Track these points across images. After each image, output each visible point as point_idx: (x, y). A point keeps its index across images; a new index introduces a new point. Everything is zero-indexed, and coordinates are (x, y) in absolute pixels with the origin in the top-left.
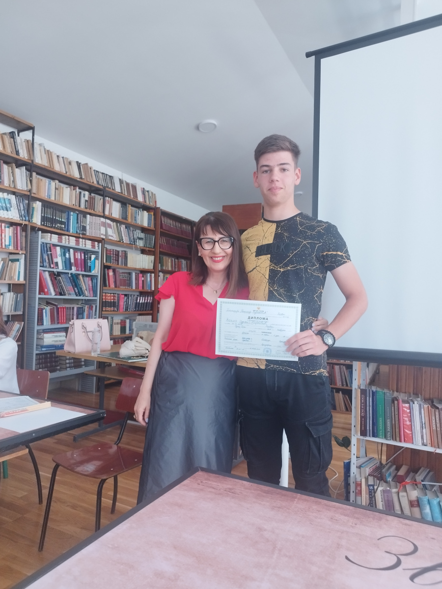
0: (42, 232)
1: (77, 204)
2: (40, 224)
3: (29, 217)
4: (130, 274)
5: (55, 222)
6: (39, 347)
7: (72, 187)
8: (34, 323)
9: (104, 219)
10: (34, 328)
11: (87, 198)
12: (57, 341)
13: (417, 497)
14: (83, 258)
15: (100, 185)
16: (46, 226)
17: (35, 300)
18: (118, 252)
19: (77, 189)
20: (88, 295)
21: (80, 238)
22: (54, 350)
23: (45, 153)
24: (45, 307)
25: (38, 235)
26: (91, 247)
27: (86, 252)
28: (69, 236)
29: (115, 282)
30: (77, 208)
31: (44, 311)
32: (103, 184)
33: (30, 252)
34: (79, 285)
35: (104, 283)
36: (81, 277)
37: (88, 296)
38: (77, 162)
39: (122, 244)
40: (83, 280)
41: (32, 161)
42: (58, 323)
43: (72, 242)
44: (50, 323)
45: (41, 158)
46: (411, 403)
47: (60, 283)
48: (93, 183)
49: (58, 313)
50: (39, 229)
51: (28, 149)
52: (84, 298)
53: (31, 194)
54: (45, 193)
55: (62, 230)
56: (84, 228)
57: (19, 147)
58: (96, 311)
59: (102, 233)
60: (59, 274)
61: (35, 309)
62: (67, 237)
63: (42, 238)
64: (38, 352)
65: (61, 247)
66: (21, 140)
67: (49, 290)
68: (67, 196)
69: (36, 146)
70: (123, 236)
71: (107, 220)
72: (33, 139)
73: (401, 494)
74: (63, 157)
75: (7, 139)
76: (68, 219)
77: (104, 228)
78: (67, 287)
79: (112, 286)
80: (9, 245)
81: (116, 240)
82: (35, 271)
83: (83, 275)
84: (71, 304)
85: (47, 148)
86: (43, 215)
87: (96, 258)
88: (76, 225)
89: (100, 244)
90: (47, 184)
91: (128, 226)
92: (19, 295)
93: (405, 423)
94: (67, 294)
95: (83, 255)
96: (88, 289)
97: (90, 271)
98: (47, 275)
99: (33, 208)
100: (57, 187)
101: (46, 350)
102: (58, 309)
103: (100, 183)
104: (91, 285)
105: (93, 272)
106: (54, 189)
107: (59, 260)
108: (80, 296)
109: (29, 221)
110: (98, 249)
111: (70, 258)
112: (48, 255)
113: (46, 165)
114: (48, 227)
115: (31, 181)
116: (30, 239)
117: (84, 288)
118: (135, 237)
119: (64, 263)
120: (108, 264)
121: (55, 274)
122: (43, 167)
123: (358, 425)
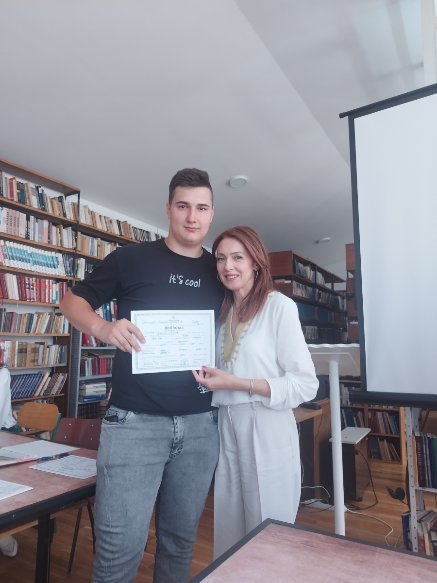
3: (74, 273)
7: (113, 243)
8: (77, 374)
10: (77, 379)
12: (98, 392)
15: (138, 240)
17: (78, 352)
22: (95, 400)
23: (89, 214)
24: (88, 358)
31: (86, 362)
38: (117, 220)
41: (78, 222)
42: (99, 374)
44: (91, 374)
45: (86, 218)
48: (132, 238)
51: (74, 211)
53: (76, 251)
54: (89, 251)
57: (66, 210)
61: (78, 361)
64: (80, 403)
66: (68, 203)
67: (91, 341)
69: (81, 207)
72: (79, 202)
74: (105, 217)
75: (56, 203)
80: (56, 300)
84: (111, 354)
85: (91, 210)
86: (86, 271)
90: (90, 241)
92: (64, 347)
99: (78, 264)
100: (99, 244)
101: (88, 401)
106: (97, 246)
107: (100, 312)
109: (74, 277)
111: (110, 310)
113: (90, 224)
115: (76, 240)
119: (105, 315)
122: (87, 226)
123: (416, 475)
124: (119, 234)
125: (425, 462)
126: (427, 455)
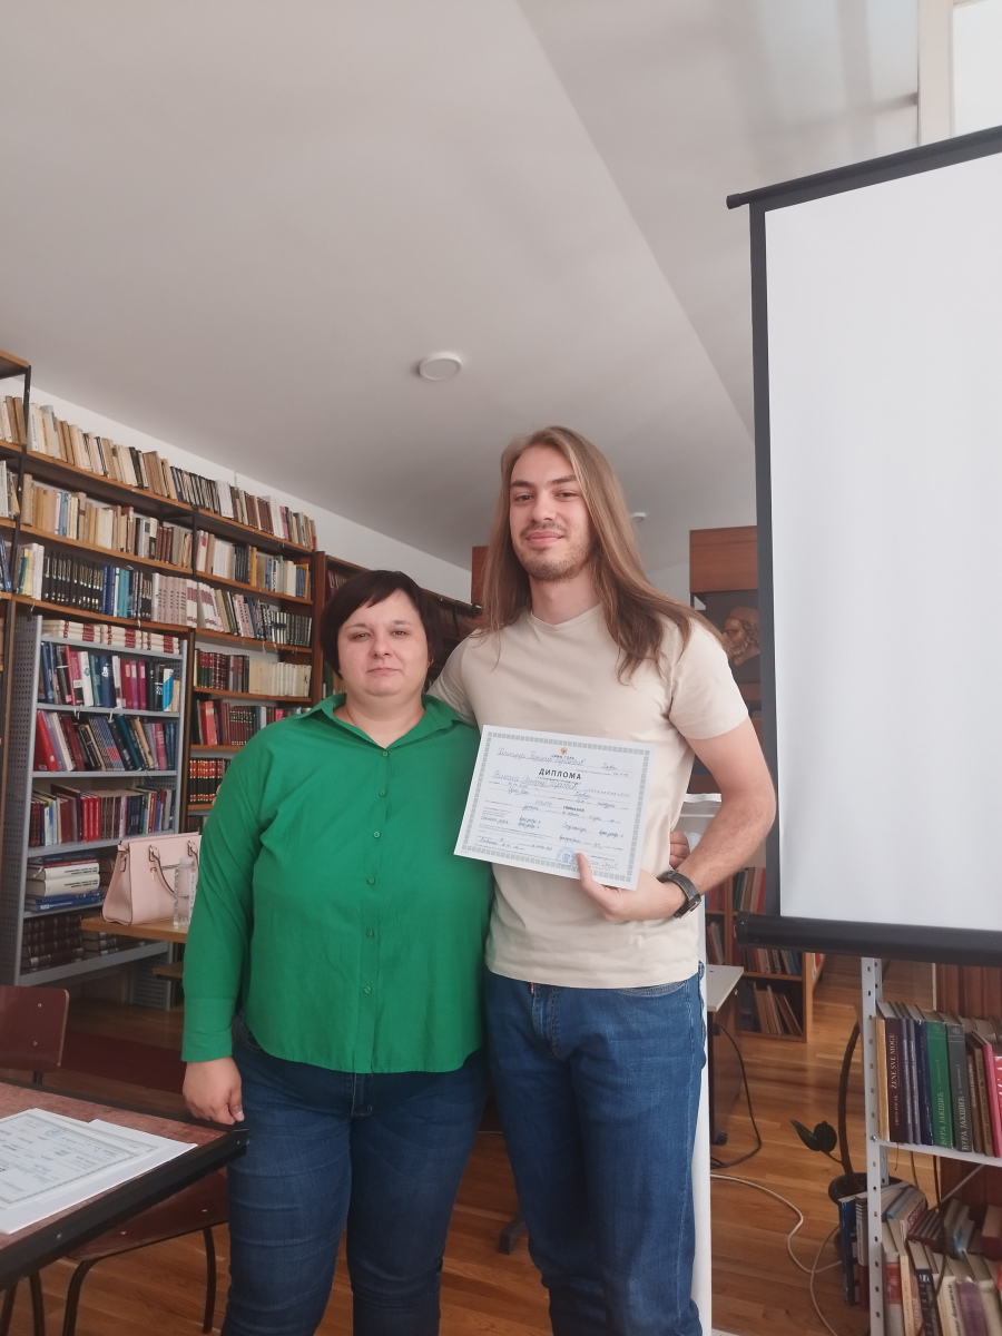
0: (44, 619)
1: (131, 548)
2: (38, 597)
3: (12, 581)
4: (254, 710)
5: (76, 594)
6: (34, 902)
7: (119, 507)
8: (21, 843)
9: (195, 583)
10: (20, 854)
11: (153, 533)
12: (77, 884)
14: (143, 676)
15: (185, 502)
16: (55, 602)
17: (25, 784)
18: (228, 658)
19: (131, 513)
20: (155, 767)
21: (136, 628)
22: (70, 906)
23: (56, 430)
24: (50, 800)
25: (35, 624)
26: (162, 649)
27: (150, 662)
28: (110, 624)
29: (220, 731)
30: (130, 557)
31: (47, 810)
32: (193, 501)
33: (14, 664)
34: (133, 743)
35: (193, 735)
36: (138, 723)
37: (154, 769)
38: (132, 449)
39: (237, 639)
40: (143, 728)
41: (24, 447)
42: (81, 839)
43: (117, 639)
44: (60, 841)
45: (46, 440)
47: (88, 739)
48: (169, 497)
49: (80, 814)
50: (38, 611)
51: (13, 420)
52: (144, 774)
53: (18, 526)
54: (54, 523)
55: (95, 611)
56: (147, 605)
58: (173, 804)
59: (189, 614)
60: (85, 717)
61: (23, 808)
62: (105, 627)
63: (44, 631)
64: (29, 915)
65: (91, 651)
67: (59, 757)
68: (106, 530)
69: (33, 411)
70: (239, 620)
71: (201, 584)
72: (27, 396)
74: (98, 438)
76: (109, 584)
77: (195, 604)
78: (104, 747)
79: (213, 740)
81: (222, 630)
82: (26, 712)
83: (142, 718)
84: (112, 789)
85: (61, 418)
86: (47, 576)
87: (176, 676)
88: (127, 598)
89: (185, 642)
90: (59, 500)
91: (250, 598)
94: (104, 768)
95: (143, 668)
96: (154, 752)
97: (160, 707)
98: (54, 722)
99: (24, 559)
100: (82, 508)
101: (51, 909)
102: (80, 804)
103: (186, 497)
104: (161, 742)
105: (167, 710)
106: (76, 514)
107: (85, 683)
108: (135, 768)
109: (13, 591)
110: (181, 653)
111: (111, 678)
112: (58, 673)
113: (58, 456)
114: (60, 604)
115: (20, 496)
116: (16, 635)
117: (145, 749)
118: (268, 621)
119: (97, 691)
120: (204, 689)
121: (74, 719)
122: (49, 461)
123: (884, 1113)
124: (135, 483)
125: (908, 1083)
126: (910, 1065)
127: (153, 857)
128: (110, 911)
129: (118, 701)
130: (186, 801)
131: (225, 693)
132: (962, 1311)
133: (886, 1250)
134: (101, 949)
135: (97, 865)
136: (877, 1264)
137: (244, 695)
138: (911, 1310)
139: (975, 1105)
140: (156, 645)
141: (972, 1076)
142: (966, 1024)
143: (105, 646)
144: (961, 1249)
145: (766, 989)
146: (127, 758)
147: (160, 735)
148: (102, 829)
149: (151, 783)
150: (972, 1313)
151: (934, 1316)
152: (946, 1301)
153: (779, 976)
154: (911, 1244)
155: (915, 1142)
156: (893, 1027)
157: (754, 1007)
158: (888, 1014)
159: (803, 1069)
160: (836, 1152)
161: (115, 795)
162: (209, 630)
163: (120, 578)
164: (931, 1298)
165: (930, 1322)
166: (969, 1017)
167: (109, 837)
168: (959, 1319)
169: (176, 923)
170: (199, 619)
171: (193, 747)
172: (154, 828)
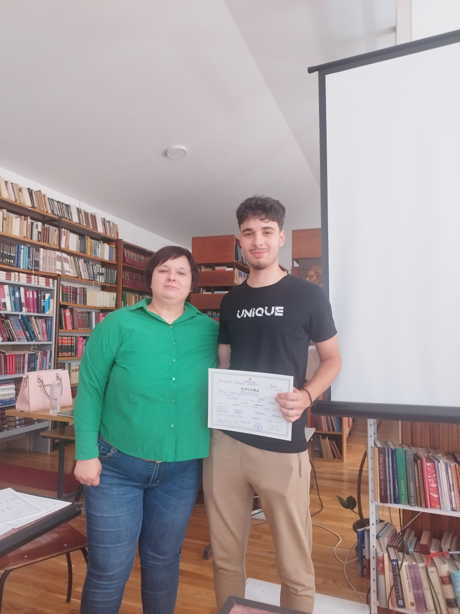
1: (29, 236)
4: (89, 313)
5: (3, 257)
7: (23, 217)
9: (60, 253)
11: (40, 229)
13: (449, 572)
14: (35, 297)
15: (55, 215)
18: (76, 289)
19: (29, 219)
20: (41, 340)
21: (32, 274)
26: (45, 284)
27: (39, 290)
28: (19, 272)
29: (73, 323)
30: (29, 240)
32: (59, 214)
34: (31, 328)
35: (60, 324)
36: (33, 319)
37: (41, 341)
38: (29, 189)
39: (81, 280)
40: (36, 321)
42: (6, 373)
43: (23, 279)
46: (436, 462)
47: (9, 327)
48: (47, 212)
49: (6, 362)
52: (36, 343)
55: (11, 266)
56: (37, 263)
58: (50, 357)
59: (57, 268)
60: (8, 316)
62: (17, 274)
65: (10, 285)
68: (17, 227)
70: (82, 271)
71: (63, 254)
73: (430, 569)
74: (12, 183)
76: (18, 253)
77: (60, 263)
78: (17, 331)
79: (70, 327)
81: (73, 276)
83: (35, 317)
84: (21, 350)
87: (51, 297)
88: (27, 260)
89: (56, 281)
91: (87, 261)
93: (431, 485)
94: (17, 340)
95: (35, 293)
96: (41, 332)
97: (44, 312)
100: (5, 217)
102: (5, 357)
103: (55, 212)
104: (45, 328)
105: (47, 313)
106: (2, 220)
107: (7, 300)
108: (32, 340)
110: (53, 286)
111: (20, 298)
117: (37, 331)
118: (96, 272)
119: (13, 304)
120: (65, 303)
121: (2, 317)
123: (377, 490)
125: (388, 476)
126: (389, 468)
127: (40, 380)
128: (19, 406)
129: (24, 308)
130: (57, 356)
131: (75, 305)
132: (411, 577)
133: (378, 551)
134: (16, 426)
135: (14, 386)
136: (374, 558)
137: (84, 306)
138: (389, 579)
139: (417, 485)
140: (42, 282)
141: (416, 472)
142: (414, 450)
143: (16, 282)
144: (411, 550)
145: (326, 438)
146: (28, 336)
147: (44, 325)
148: (16, 369)
149: (40, 347)
150: (415, 578)
151: (399, 580)
152: (404, 573)
153: (331, 432)
154: (389, 548)
155: (391, 503)
156: (381, 451)
157: (320, 447)
158: (379, 445)
159: (342, 474)
160: (356, 509)
161: (22, 353)
162: (67, 275)
163: (24, 250)
164: (397, 572)
165: (397, 583)
166: (415, 447)
167: (20, 373)
168: (410, 581)
169: (51, 411)
170: (62, 270)
171: (60, 330)
172: (41, 368)
